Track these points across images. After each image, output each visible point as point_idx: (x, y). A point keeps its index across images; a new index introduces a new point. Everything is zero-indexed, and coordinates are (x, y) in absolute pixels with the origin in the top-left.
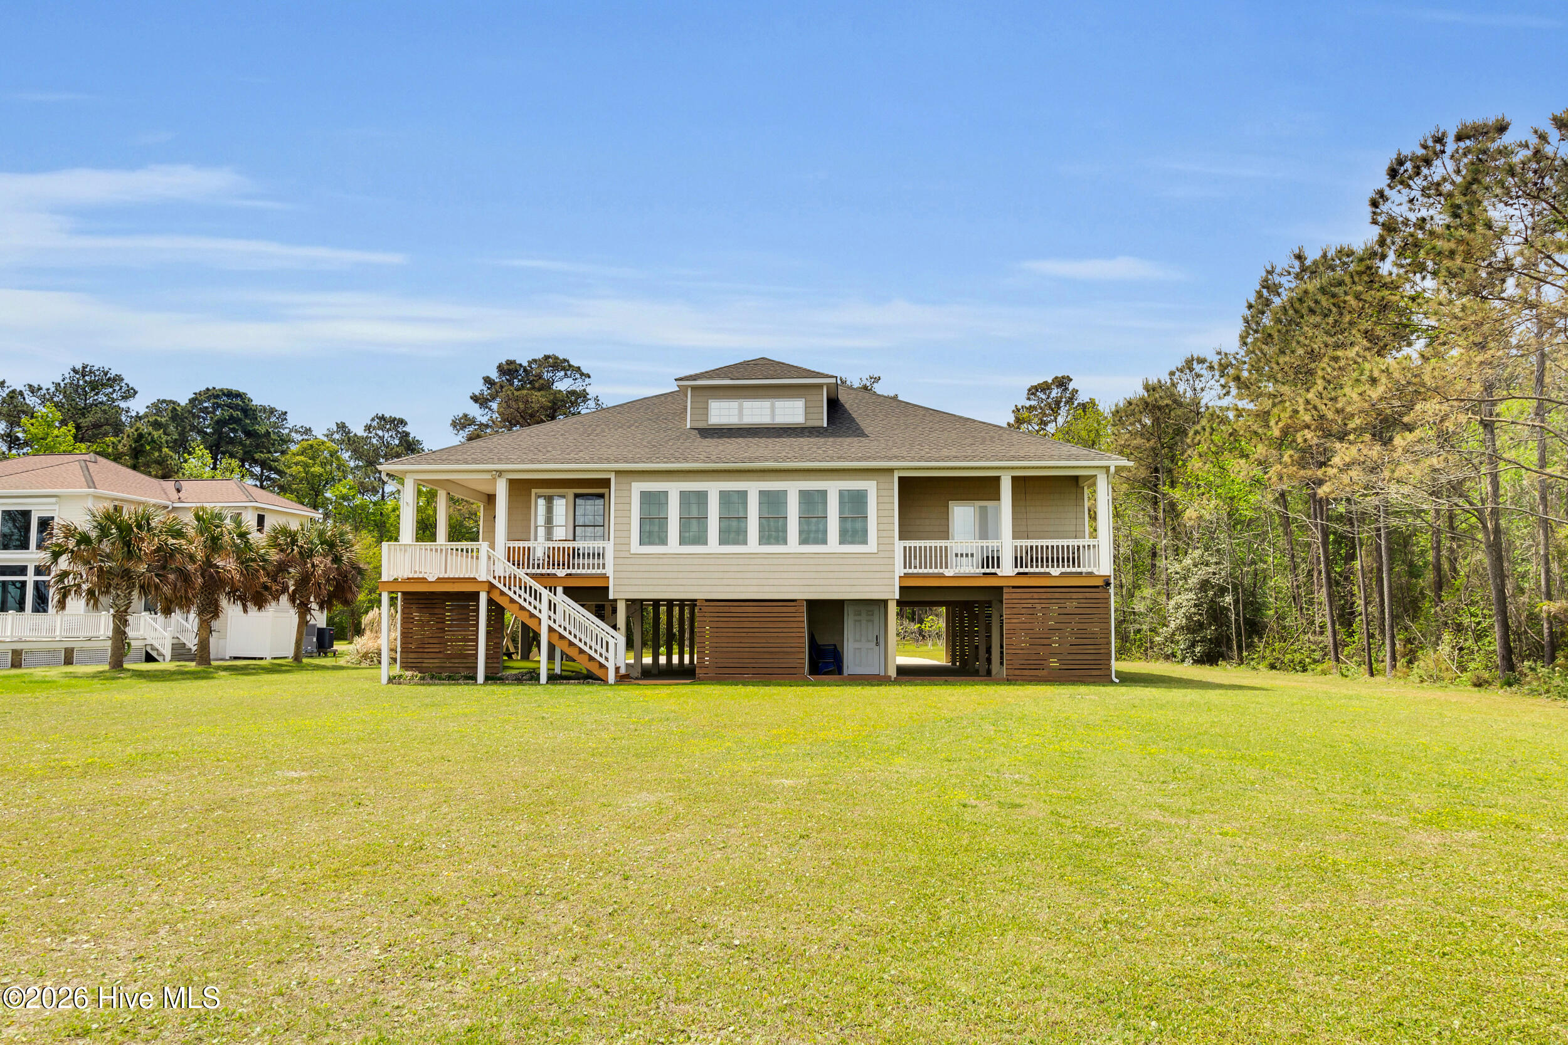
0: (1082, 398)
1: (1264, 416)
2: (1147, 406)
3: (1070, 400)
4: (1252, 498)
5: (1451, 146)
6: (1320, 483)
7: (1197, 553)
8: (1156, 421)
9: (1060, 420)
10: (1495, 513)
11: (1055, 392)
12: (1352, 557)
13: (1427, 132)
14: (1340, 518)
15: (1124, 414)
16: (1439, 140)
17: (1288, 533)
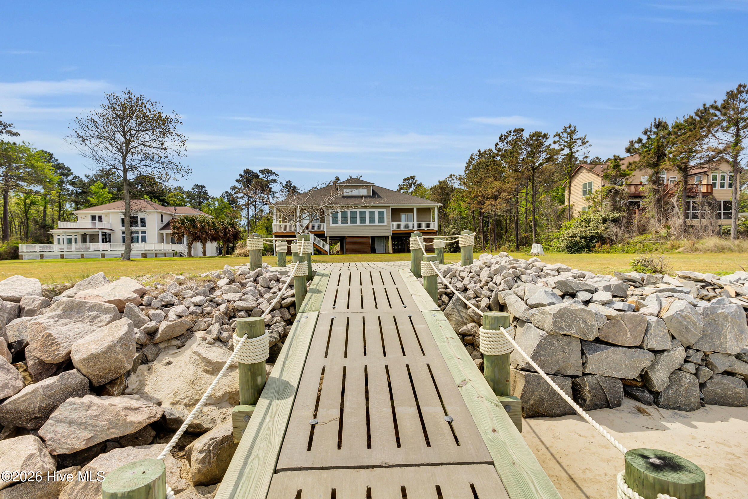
0: (418, 182)
1: (470, 192)
2: (441, 188)
3: (415, 183)
4: (466, 212)
5: (512, 134)
6: (482, 209)
7: (452, 226)
8: (442, 192)
9: (412, 189)
10: (517, 216)
11: (411, 180)
12: (488, 226)
13: (508, 130)
14: (486, 217)
15: (433, 189)
16: (510, 132)
17: (474, 220)
